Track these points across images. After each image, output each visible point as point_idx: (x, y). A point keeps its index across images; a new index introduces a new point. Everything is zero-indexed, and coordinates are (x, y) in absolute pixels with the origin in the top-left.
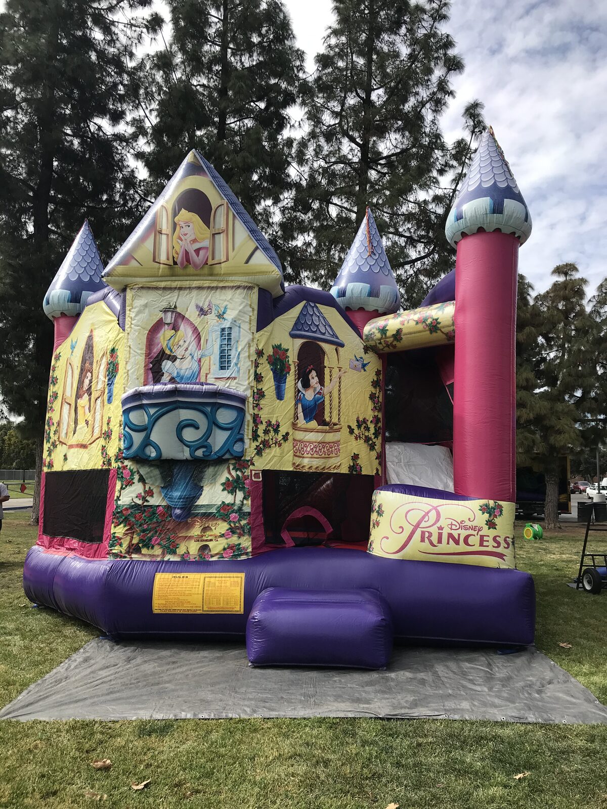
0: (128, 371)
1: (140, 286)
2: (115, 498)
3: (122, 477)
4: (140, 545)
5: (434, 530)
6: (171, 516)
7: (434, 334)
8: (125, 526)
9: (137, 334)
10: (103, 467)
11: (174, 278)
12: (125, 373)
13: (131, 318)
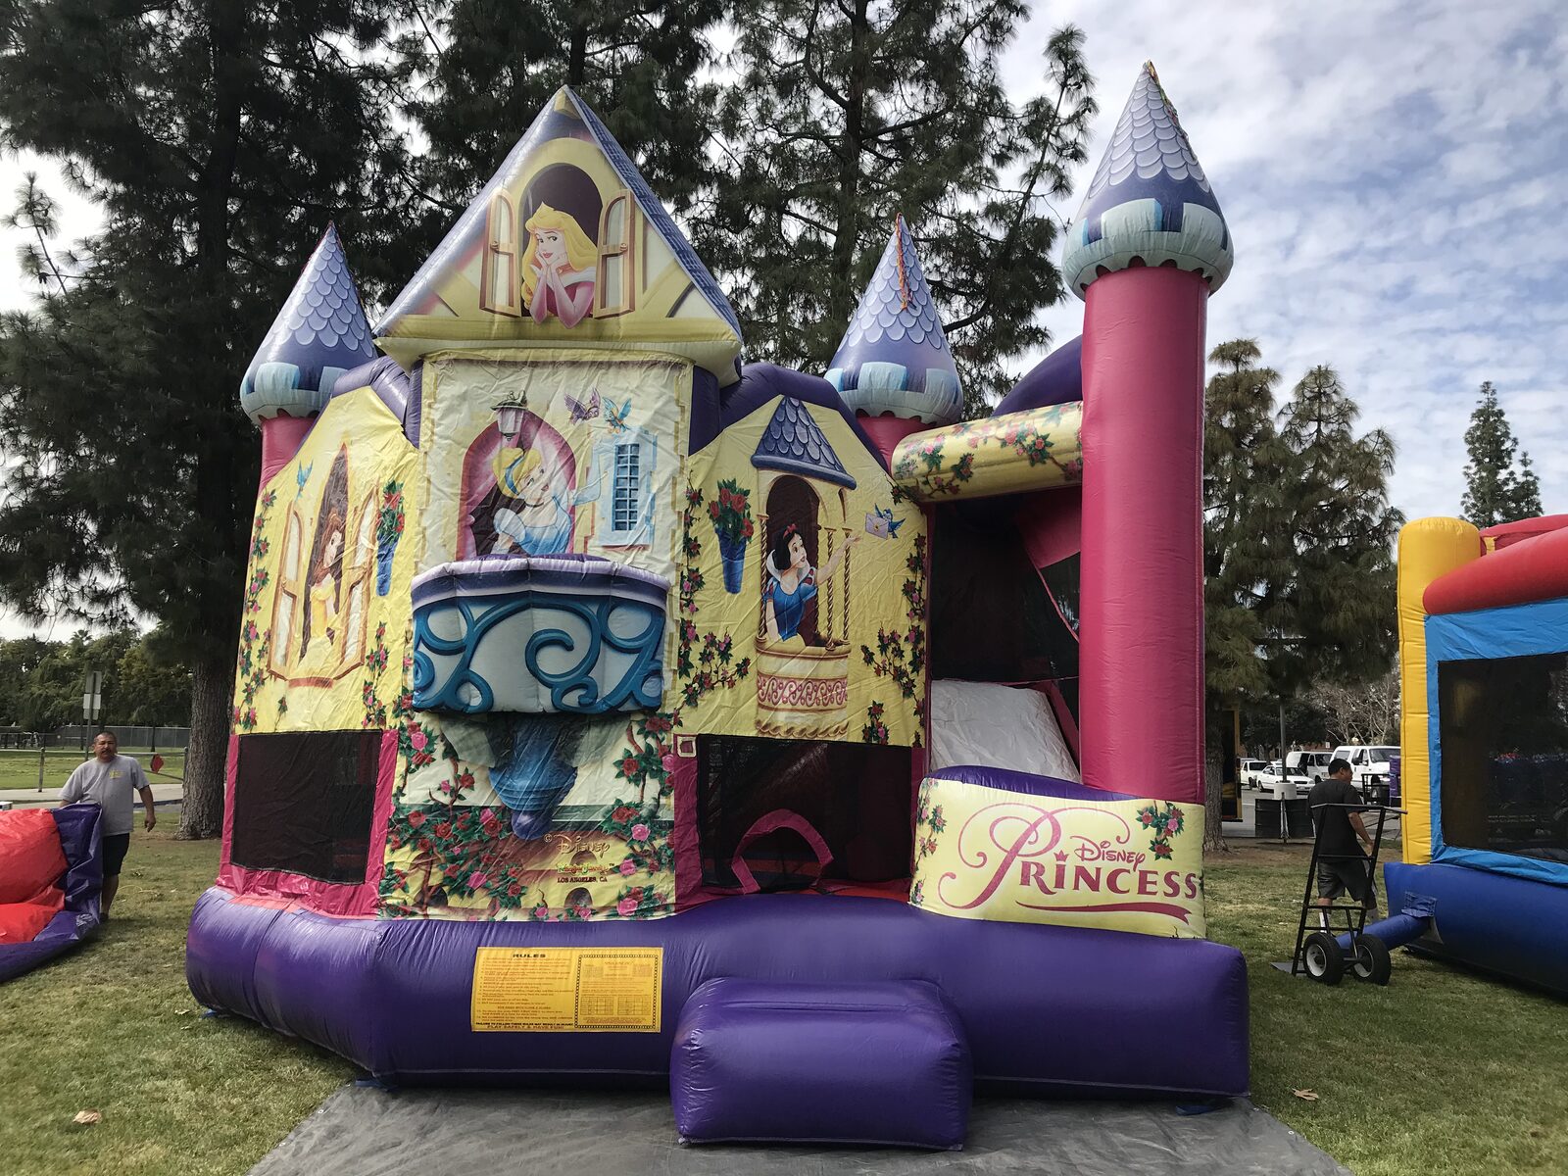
0: (425, 529)
1: (452, 357)
2: (394, 790)
3: (409, 748)
4: (446, 889)
5: (1049, 861)
6: (509, 829)
7: (1039, 467)
8: (414, 849)
9: (444, 453)
10: (366, 725)
11: (522, 343)
12: (417, 534)
13: (433, 422)
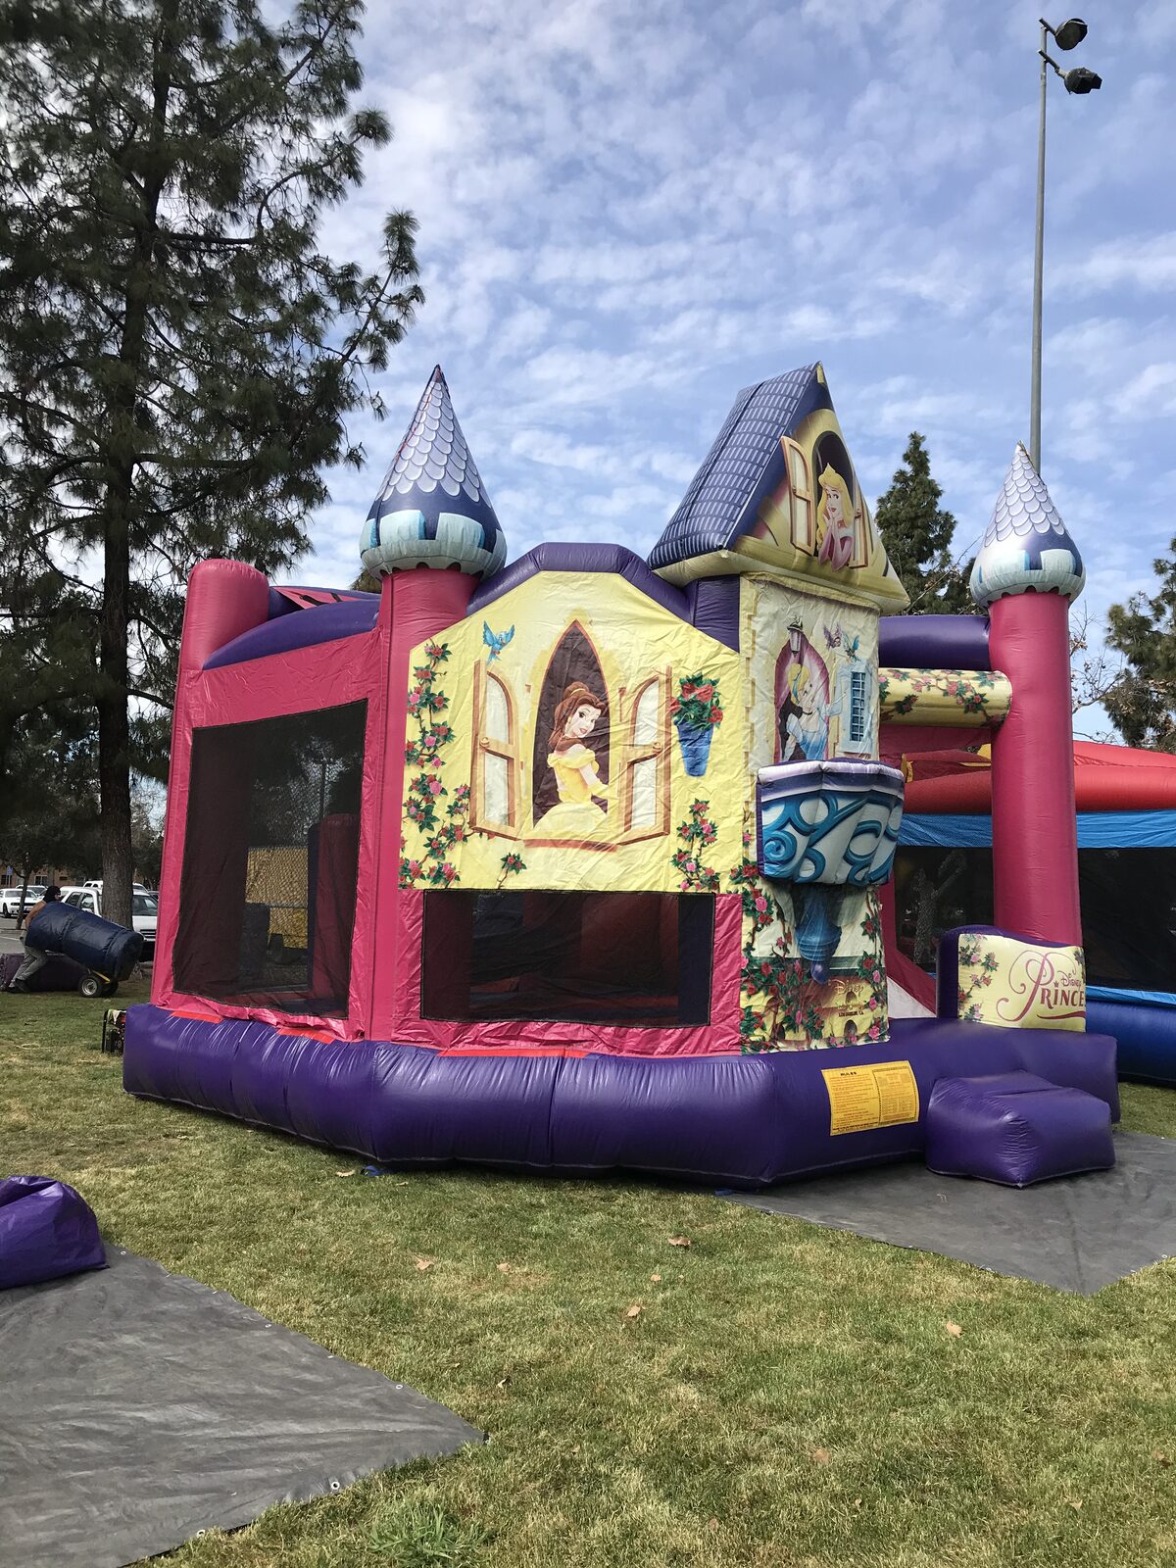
0: (753, 724)
1: (768, 579)
2: (744, 946)
3: (754, 910)
4: (785, 1026)
5: (1051, 986)
6: (809, 975)
8: (766, 995)
9: (764, 662)
10: (686, 888)
11: (806, 577)
12: (745, 728)
13: (754, 632)
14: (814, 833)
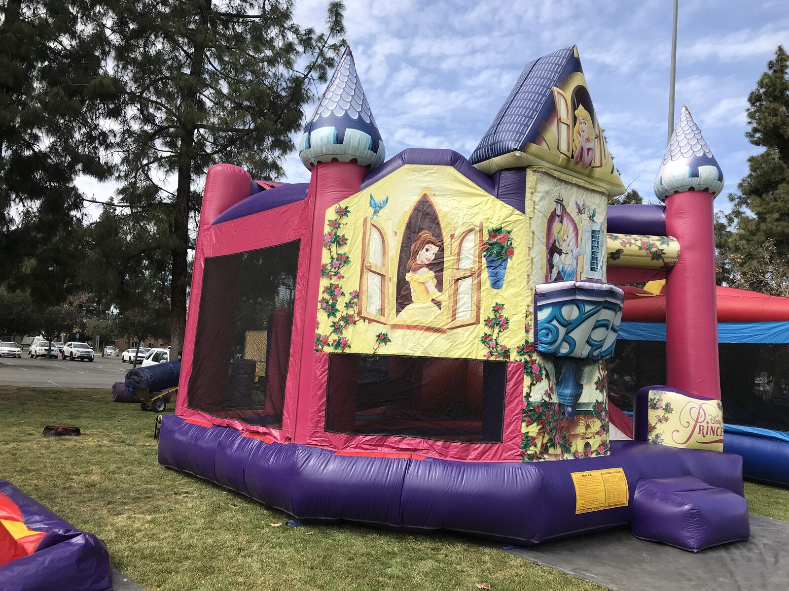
0: (533, 258)
1: (544, 170)
2: (524, 394)
3: (531, 372)
4: (548, 445)
5: (704, 424)
6: (564, 414)
7: (655, 261)
8: (538, 425)
9: (540, 220)
10: (489, 357)
12: (528, 260)
13: (534, 202)
14: (570, 326)
